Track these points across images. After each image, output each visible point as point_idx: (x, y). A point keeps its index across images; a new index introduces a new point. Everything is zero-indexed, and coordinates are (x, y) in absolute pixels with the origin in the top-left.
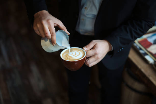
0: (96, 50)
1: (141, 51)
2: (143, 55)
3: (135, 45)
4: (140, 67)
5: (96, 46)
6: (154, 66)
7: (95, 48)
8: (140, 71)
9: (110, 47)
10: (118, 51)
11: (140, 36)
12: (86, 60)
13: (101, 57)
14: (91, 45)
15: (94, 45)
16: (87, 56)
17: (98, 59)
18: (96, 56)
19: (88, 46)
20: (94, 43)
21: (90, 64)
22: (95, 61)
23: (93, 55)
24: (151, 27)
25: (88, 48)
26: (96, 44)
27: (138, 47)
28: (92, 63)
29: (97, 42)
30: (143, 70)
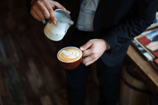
0: (93, 50)
1: (140, 49)
2: (142, 52)
3: (134, 42)
4: (138, 64)
5: (93, 46)
6: (153, 63)
7: (92, 48)
8: (138, 68)
9: (107, 46)
10: (116, 49)
11: (138, 34)
12: (83, 60)
13: (98, 56)
14: (88, 45)
15: (91, 45)
16: (84, 56)
17: (94, 58)
18: (93, 56)
19: (84, 46)
20: (91, 42)
21: (86, 63)
22: (92, 60)
23: (90, 55)
24: (150, 26)
25: (85, 47)
26: (93, 44)
27: (137, 44)
28: (88, 62)
29: (94, 42)
30: (141, 67)
